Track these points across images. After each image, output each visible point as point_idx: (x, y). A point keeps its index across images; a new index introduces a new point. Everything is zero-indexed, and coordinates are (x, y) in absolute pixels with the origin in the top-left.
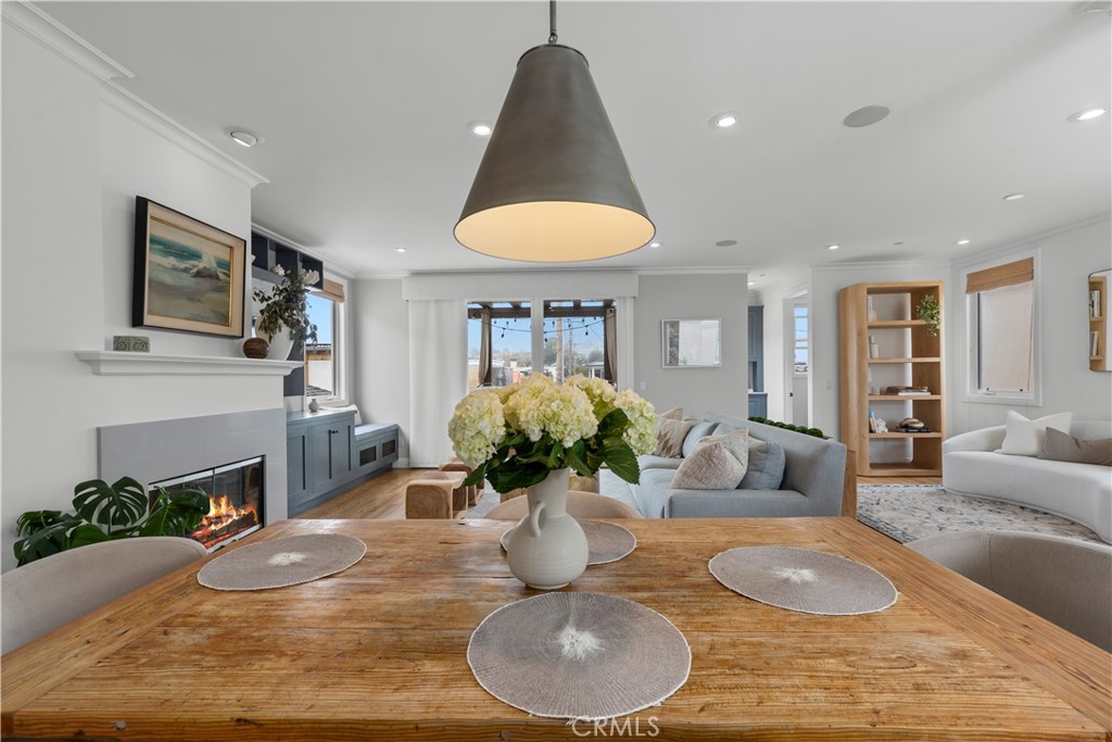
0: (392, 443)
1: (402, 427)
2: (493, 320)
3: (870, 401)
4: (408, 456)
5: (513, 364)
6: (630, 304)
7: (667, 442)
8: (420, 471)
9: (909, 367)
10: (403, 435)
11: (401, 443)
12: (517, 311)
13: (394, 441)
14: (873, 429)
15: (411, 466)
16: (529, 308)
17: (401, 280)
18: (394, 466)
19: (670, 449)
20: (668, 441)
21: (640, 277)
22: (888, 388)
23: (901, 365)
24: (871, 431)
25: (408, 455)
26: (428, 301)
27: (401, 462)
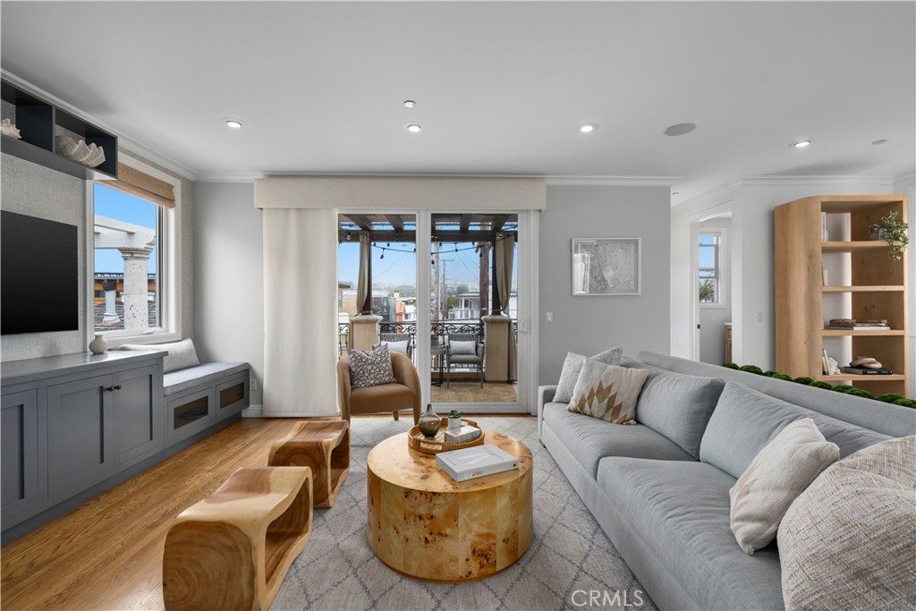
0: (240, 385)
1: (255, 366)
2: (373, 243)
3: (824, 337)
4: (262, 403)
5: (397, 295)
6: (534, 219)
7: (613, 399)
8: (276, 422)
9: (848, 298)
10: (255, 376)
11: (253, 385)
12: (400, 234)
13: (242, 385)
14: (826, 370)
15: (266, 415)
16: (415, 231)
17: (252, 184)
18: (244, 415)
19: (618, 409)
20: (614, 397)
21: (549, 188)
22: (832, 321)
23: (838, 295)
24: (824, 373)
25: (261, 401)
26: (287, 210)
27: (252, 410)
